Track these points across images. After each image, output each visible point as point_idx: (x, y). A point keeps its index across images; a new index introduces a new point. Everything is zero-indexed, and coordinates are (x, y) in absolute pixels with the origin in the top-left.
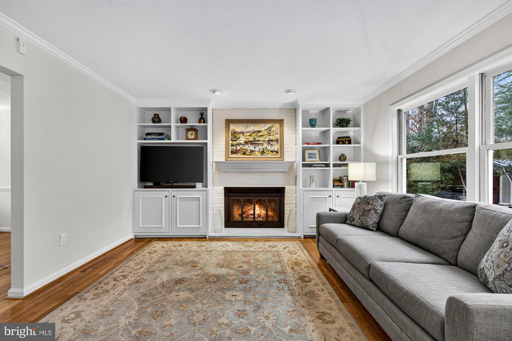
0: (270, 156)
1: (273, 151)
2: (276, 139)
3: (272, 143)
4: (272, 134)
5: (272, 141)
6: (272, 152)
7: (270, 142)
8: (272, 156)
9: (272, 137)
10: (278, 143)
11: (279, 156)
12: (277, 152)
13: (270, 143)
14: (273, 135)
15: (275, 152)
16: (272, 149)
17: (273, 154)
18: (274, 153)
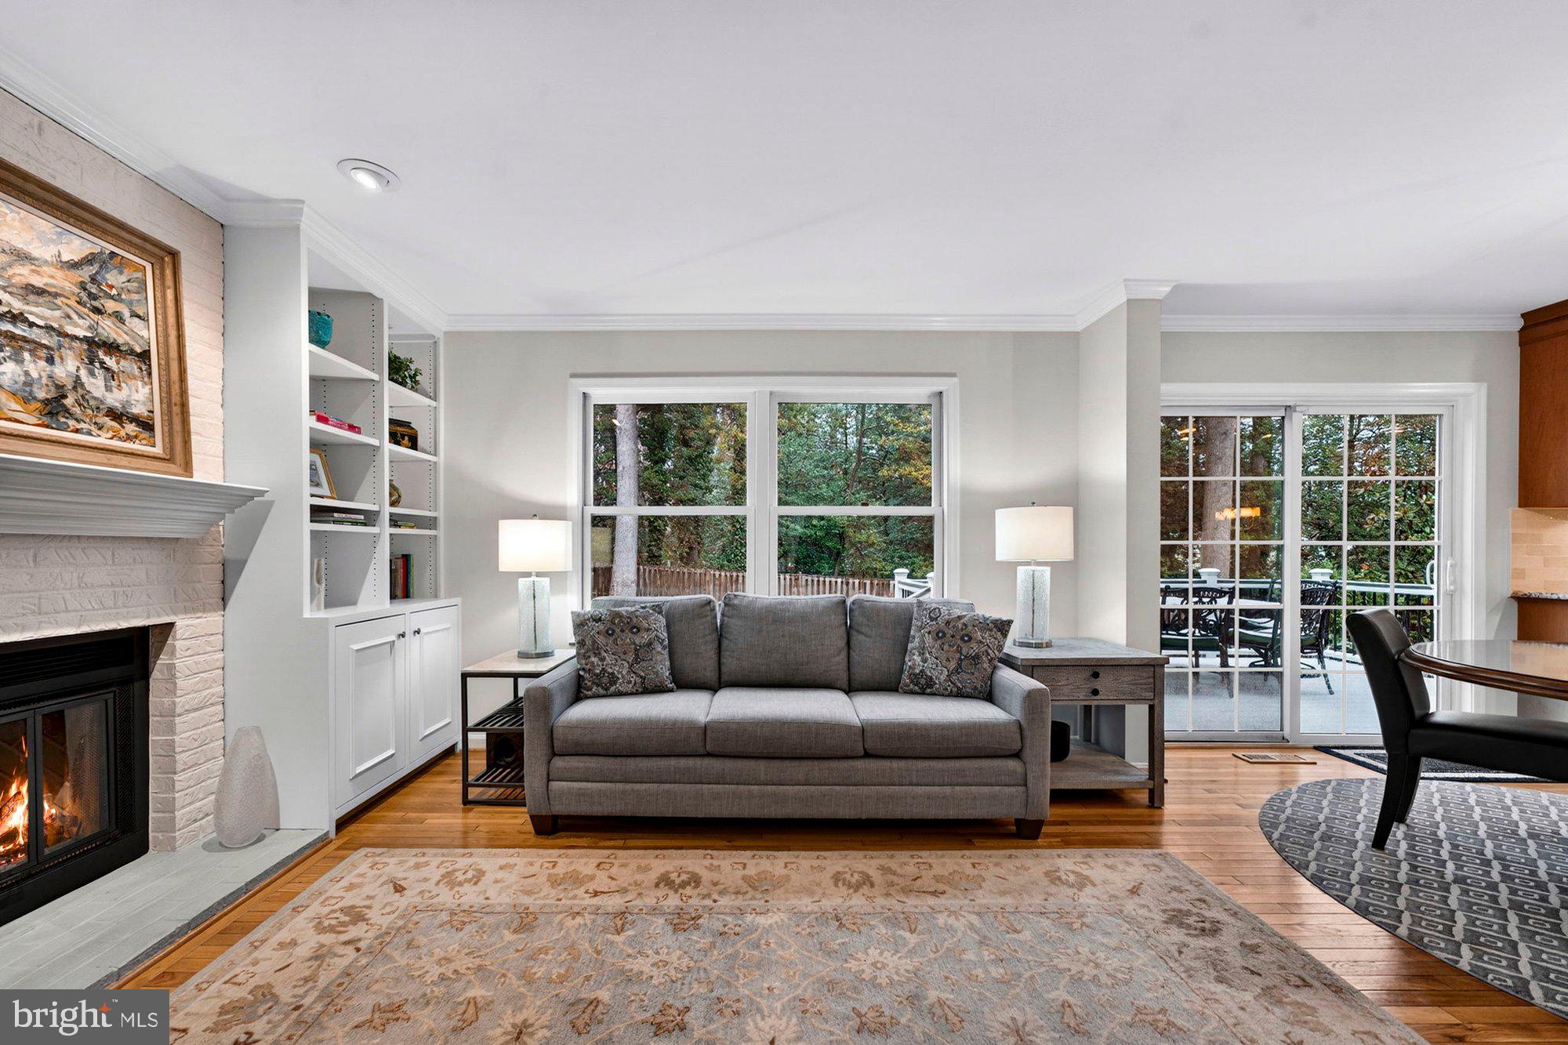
0: (102, 439)
1: (122, 414)
2: (138, 350)
3: (110, 362)
4: (110, 306)
5: (112, 348)
6: (117, 415)
7: (101, 354)
8: (116, 444)
9: (108, 329)
10: (150, 374)
11: (158, 450)
12: (147, 426)
13: (102, 363)
14: (118, 317)
15: (135, 419)
16: (114, 399)
17: (123, 433)
18: (131, 428)
